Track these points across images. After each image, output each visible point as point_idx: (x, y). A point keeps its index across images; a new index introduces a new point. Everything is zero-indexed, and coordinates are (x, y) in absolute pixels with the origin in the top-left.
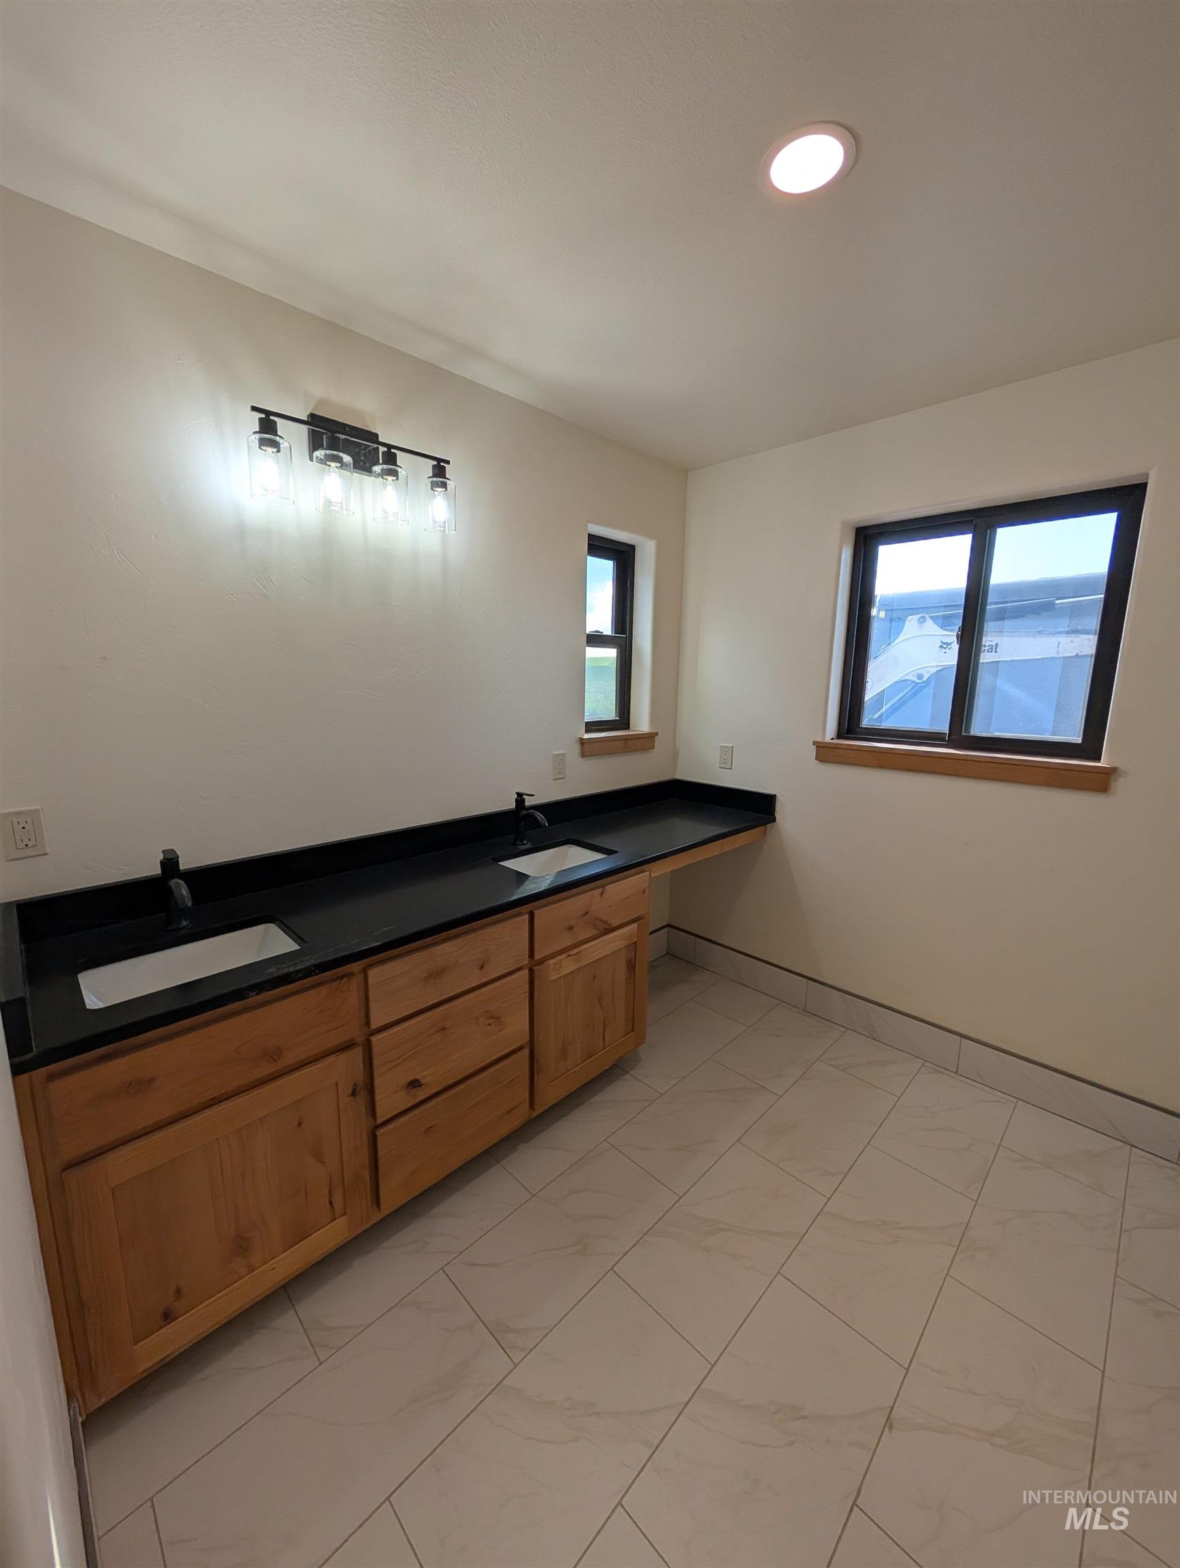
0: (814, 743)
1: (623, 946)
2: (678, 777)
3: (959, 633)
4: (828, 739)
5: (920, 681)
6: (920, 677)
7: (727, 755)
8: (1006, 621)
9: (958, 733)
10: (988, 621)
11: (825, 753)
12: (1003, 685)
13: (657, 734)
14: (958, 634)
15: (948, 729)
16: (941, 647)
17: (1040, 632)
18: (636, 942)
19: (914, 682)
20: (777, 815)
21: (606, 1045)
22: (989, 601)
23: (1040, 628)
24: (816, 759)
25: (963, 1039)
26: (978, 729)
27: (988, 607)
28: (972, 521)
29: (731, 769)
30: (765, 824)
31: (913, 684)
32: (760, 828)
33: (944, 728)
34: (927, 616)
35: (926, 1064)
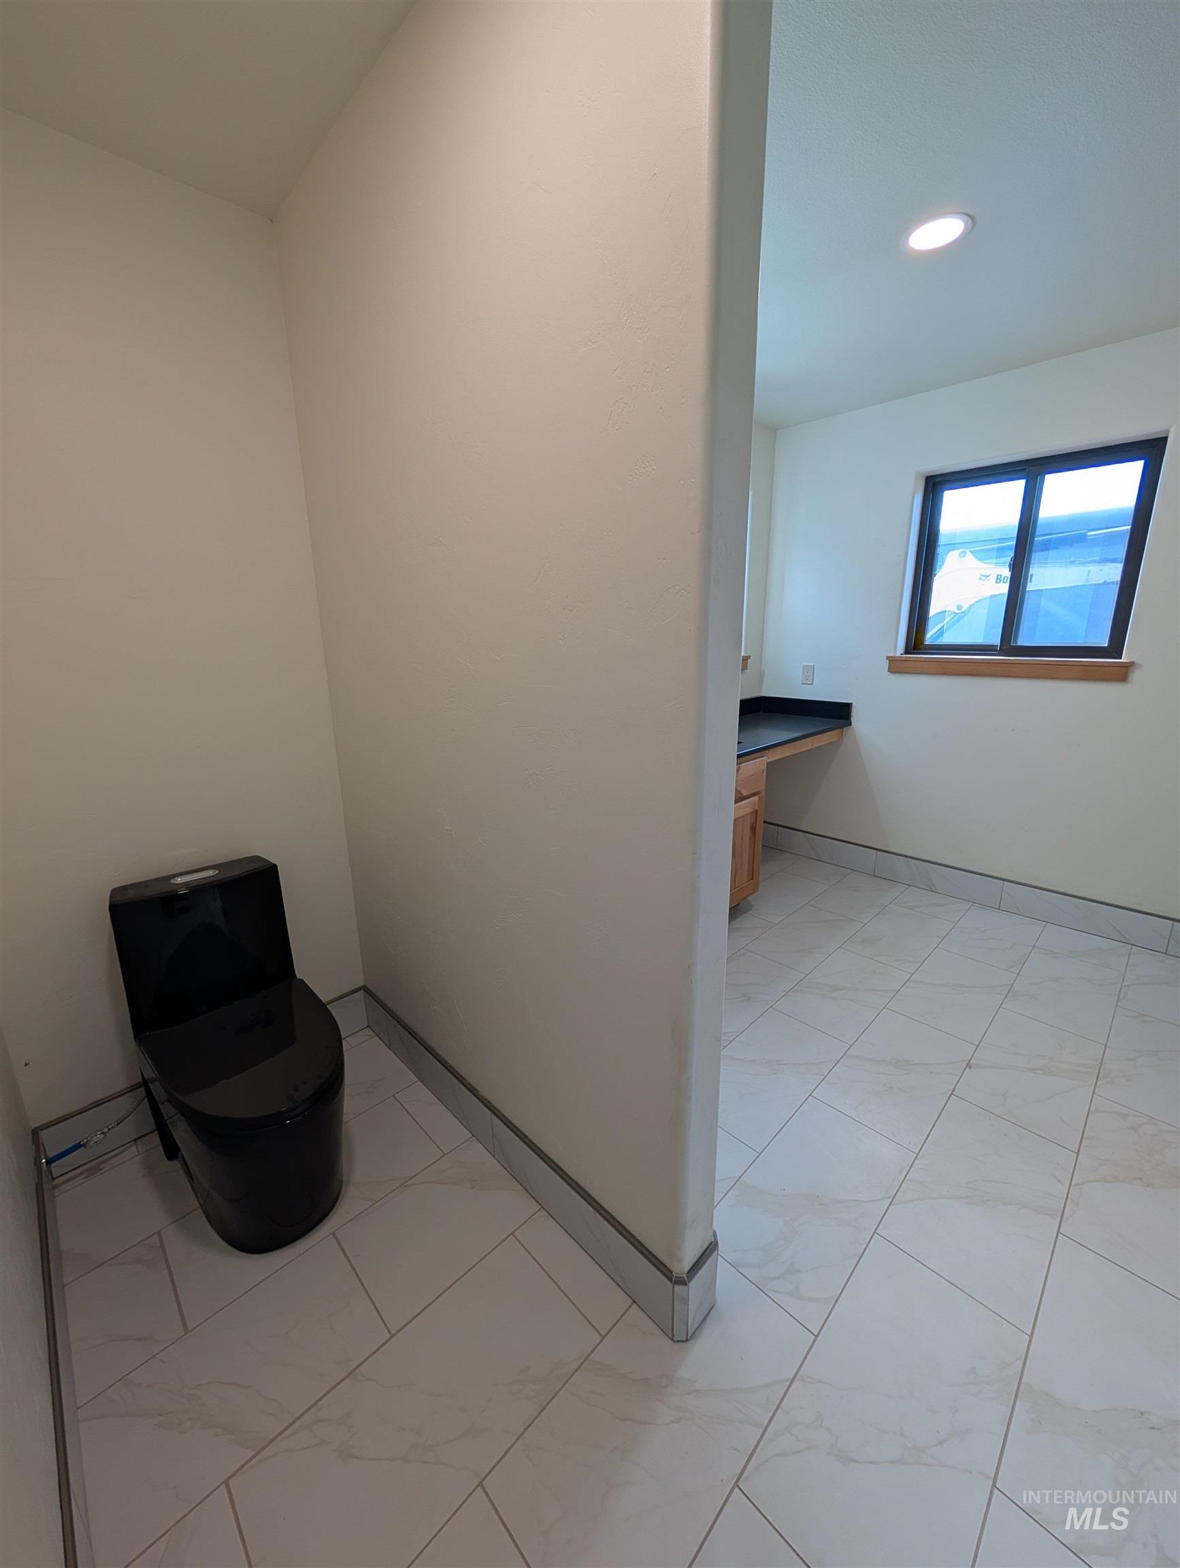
0: (888, 657)
1: (748, 812)
2: (764, 694)
3: (1012, 562)
4: (898, 654)
5: (960, 612)
6: (959, 607)
7: (809, 671)
8: (1050, 551)
9: (1008, 645)
10: (1035, 552)
11: (896, 666)
12: (1045, 603)
13: (749, 657)
14: (1010, 563)
15: (999, 641)
16: (980, 579)
17: (1072, 563)
18: (756, 811)
19: (954, 613)
20: (853, 720)
21: (737, 886)
22: (1037, 533)
23: (1073, 559)
24: (888, 671)
25: (1005, 882)
26: (1023, 640)
27: (1036, 539)
28: (1026, 469)
29: (812, 684)
30: (842, 727)
31: (953, 615)
32: (838, 730)
33: (996, 641)
34: (967, 551)
35: (975, 904)
